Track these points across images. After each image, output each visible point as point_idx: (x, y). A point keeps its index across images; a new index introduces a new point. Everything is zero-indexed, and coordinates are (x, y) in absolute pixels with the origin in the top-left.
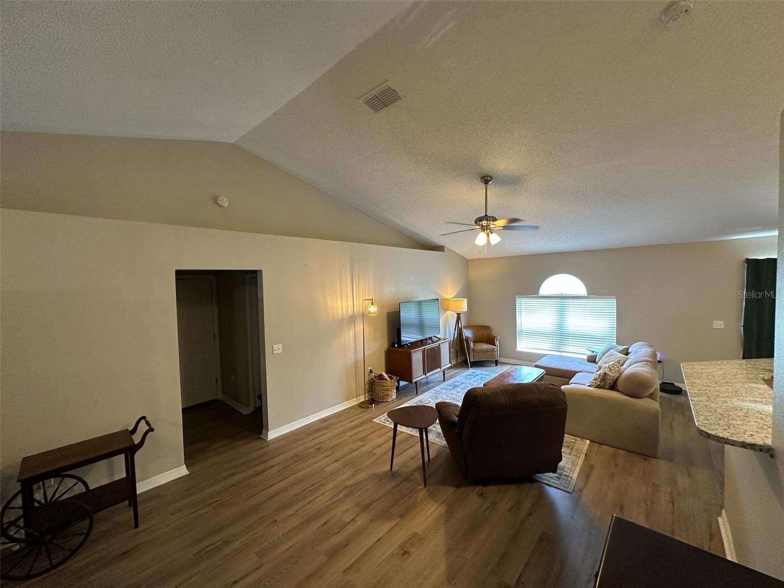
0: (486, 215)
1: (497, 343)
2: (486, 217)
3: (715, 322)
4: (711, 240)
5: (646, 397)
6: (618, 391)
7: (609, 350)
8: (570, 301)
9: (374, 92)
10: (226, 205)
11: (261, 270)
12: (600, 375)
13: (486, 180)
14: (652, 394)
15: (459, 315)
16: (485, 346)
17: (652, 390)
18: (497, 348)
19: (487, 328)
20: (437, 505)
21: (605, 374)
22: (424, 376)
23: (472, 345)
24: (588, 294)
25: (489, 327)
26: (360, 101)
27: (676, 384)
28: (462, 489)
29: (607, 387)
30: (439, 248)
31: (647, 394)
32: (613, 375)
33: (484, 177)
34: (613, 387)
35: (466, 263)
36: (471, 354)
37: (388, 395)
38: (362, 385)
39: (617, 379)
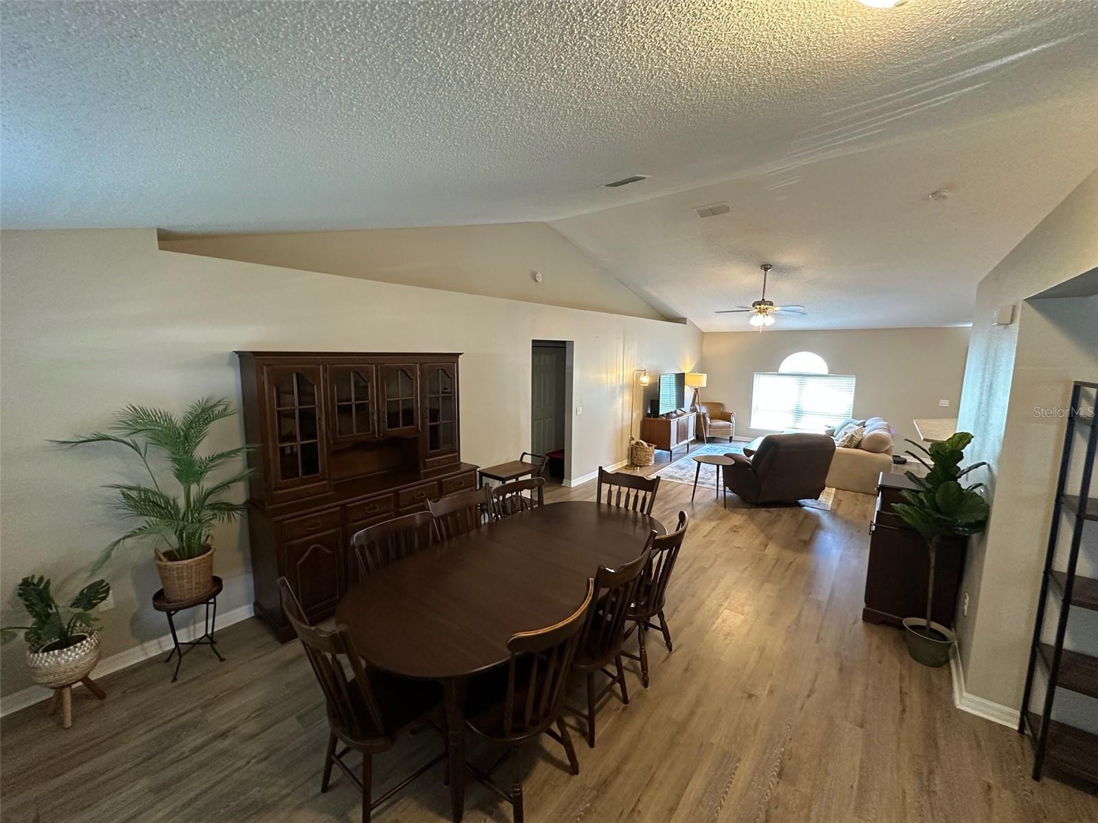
0: (763, 300)
1: (733, 419)
2: (763, 302)
3: (941, 401)
4: (950, 326)
5: (883, 452)
6: (861, 449)
7: (848, 424)
8: (810, 379)
9: (710, 206)
10: (540, 281)
11: (573, 342)
12: (848, 437)
13: (766, 267)
14: (888, 450)
15: (696, 390)
16: (722, 423)
17: (888, 447)
18: (733, 425)
19: (721, 405)
20: (739, 516)
21: (853, 436)
22: (677, 445)
23: (708, 419)
24: (829, 373)
25: (722, 404)
26: (695, 210)
27: (902, 456)
28: (752, 510)
29: (853, 446)
30: (681, 320)
31: (884, 450)
32: (858, 437)
33: (764, 265)
34: (857, 447)
35: (703, 336)
36: (708, 431)
37: (649, 460)
38: (625, 452)
39: (861, 441)
